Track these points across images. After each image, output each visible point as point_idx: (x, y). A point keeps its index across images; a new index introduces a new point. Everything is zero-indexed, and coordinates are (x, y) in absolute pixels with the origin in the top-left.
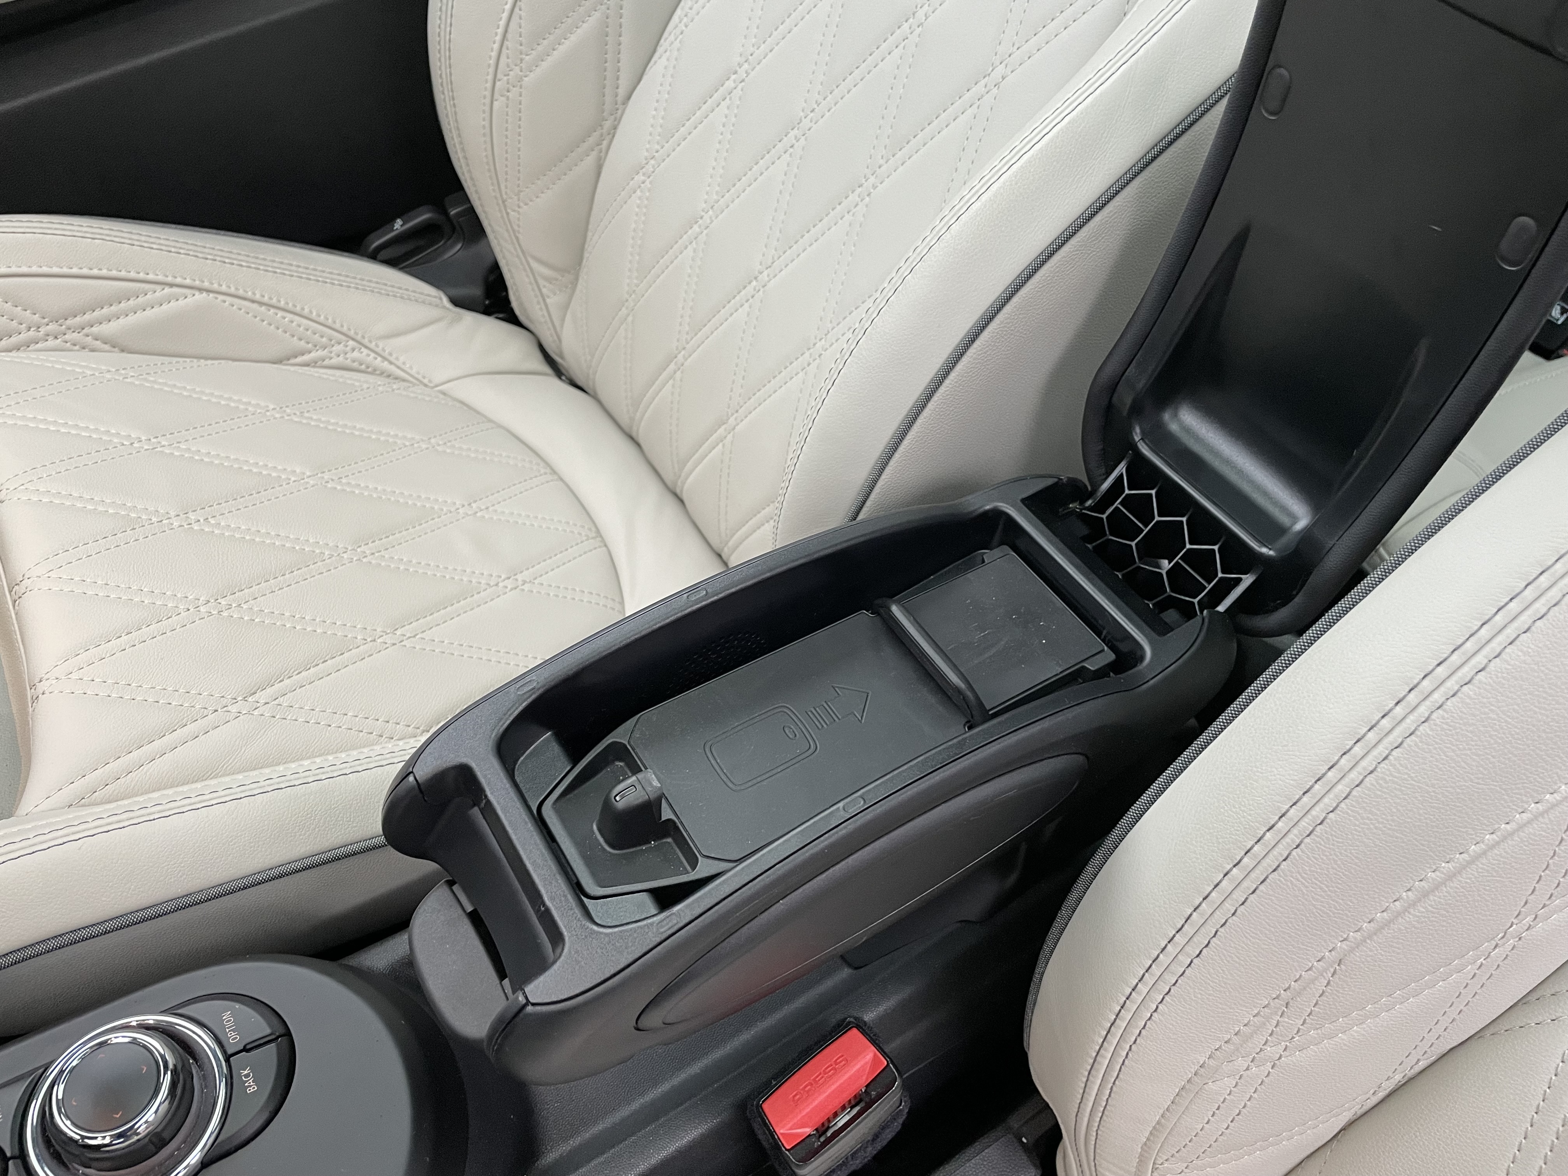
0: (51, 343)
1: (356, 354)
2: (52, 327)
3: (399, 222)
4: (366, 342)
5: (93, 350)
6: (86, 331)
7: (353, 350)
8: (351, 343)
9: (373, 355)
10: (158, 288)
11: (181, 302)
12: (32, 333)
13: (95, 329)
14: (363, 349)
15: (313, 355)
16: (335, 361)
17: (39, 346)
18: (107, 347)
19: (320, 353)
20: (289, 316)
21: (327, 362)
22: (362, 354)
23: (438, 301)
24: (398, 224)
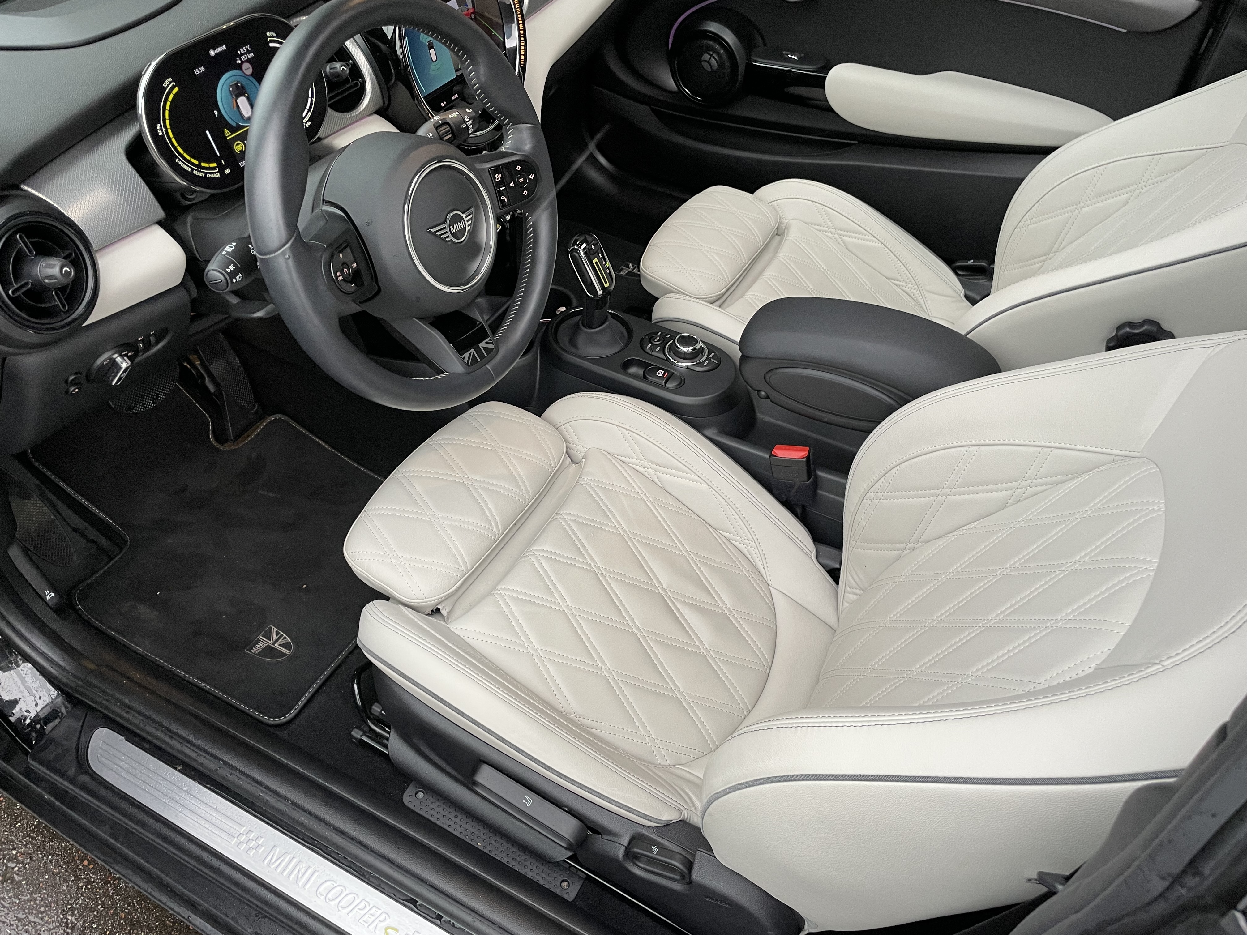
0: (830, 235)
1: (915, 291)
2: (833, 230)
3: (972, 261)
4: (921, 289)
5: (838, 243)
6: (842, 237)
7: (915, 289)
8: (916, 287)
9: (920, 294)
10: (870, 235)
11: (874, 244)
12: (827, 229)
13: (844, 238)
14: (918, 291)
15: (901, 283)
16: (906, 289)
17: (827, 234)
18: (843, 245)
19: (903, 284)
20: (902, 266)
21: (903, 288)
22: (917, 293)
23: (959, 292)
24: (971, 262)
